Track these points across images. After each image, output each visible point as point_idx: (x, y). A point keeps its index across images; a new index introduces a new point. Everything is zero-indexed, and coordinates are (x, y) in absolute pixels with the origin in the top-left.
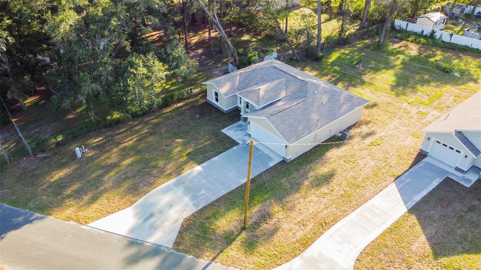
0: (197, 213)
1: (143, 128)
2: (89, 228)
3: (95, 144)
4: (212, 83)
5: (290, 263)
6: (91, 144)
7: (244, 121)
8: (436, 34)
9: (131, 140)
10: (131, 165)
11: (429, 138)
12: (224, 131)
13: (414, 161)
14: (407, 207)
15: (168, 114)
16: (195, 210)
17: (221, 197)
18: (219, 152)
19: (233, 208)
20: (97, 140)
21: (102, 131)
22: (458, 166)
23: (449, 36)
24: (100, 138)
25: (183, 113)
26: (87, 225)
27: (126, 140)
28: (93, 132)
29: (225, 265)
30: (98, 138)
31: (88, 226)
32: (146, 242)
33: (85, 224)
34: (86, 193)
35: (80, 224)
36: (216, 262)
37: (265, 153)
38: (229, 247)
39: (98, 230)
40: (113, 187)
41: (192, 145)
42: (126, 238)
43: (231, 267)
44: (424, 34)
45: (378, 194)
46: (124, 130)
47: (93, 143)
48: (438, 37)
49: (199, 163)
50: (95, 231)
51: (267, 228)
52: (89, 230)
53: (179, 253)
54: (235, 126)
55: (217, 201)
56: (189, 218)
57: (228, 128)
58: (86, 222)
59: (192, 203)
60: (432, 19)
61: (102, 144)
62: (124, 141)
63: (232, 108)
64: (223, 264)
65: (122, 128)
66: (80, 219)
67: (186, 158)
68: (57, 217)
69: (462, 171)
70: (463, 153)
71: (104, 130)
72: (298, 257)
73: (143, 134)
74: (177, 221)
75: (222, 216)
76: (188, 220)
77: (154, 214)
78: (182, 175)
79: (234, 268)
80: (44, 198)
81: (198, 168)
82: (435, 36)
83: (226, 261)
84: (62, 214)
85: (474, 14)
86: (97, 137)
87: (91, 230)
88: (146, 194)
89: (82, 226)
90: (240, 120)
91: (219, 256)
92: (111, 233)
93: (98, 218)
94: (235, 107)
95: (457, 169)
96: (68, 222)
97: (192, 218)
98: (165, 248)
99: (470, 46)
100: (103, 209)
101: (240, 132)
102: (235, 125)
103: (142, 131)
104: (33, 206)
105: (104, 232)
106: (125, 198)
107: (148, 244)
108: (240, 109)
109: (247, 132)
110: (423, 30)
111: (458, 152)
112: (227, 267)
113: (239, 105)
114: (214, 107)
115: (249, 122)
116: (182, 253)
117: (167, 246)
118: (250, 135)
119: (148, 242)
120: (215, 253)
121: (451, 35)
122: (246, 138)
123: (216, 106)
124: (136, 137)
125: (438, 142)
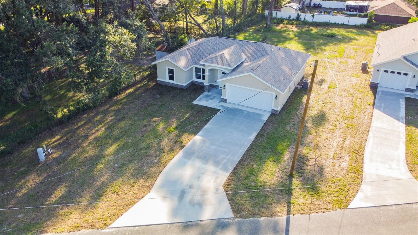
0: (232, 176)
1: (104, 117)
2: (113, 230)
3: (55, 144)
4: (167, 59)
5: (362, 192)
6: (50, 145)
7: (209, 91)
8: (301, 17)
9: (98, 130)
10: (117, 152)
11: (378, 70)
12: (195, 102)
13: (372, 92)
14: (402, 122)
15: (125, 100)
16: (227, 174)
17: (243, 156)
18: (207, 120)
19: (264, 162)
20: (54, 140)
21: (54, 130)
22: (407, 87)
23: (312, 17)
24: (58, 137)
25: (140, 96)
26: (109, 227)
27: (93, 131)
28: (43, 133)
29: (304, 214)
30: (54, 137)
31: (112, 228)
32: (200, 221)
33: (105, 226)
34: (78, 195)
35: (98, 229)
36: (294, 214)
37: (251, 111)
38: (292, 197)
39: (129, 228)
40: (112, 179)
41: (174, 120)
42: (172, 225)
43: (312, 214)
44: (292, 18)
45: (372, 119)
46: (81, 123)
47: (52, 144)
48: (302, 20)
49: (195, 133)
50: (126, 231)
51: (311, 169)
52: (115, 232)
53: (247, 219)
54: (203, 97)
55: (242, 160)
56: (228, 183)
57: (197, 99)
58: (105, 224)
59: (218, 168)
60: (293, 7)
61: (64, 142)
62: (91, 133)
63: (189, 83)
64: (302, 214)
65: (78, 122)
66: (94, 223)
67: (176, 132)
68: (59, 230)
69: (412, 91)
70: (411, 74)
71: (56, 128)
72: (362, 184)
73: (109, 122)
74: (217, 190)
75: (260, 171)
76: (228, 185)
77: (185, 191)
78: (184, 148)
79: (316, 214)
80: (19, 216)
81: (198, 138)
82: (301, 19)
83: (302, 209)
84: (63, 226)
85: (311, 6)
86: (52, 136)
87: (119, 231)
88: (159, 175)
89: (103, 231)
90: (204, 91)
91: (292, 208)
92: (148, 225)
93: (118, 216)
94: (191, 82)
95: (407, 90)
96: (79, 232)
97: (231, 183)
98: (227, 220)
99: (329, 22)
100: (116, 204)
101: (211, 100)
102: (201, 96)
103: (106, 120)
104: (10, 230)
105: (137, 227)
106: (136, 186)
107: (204, 222)
108: (196, 84)
109: (222, 97)
110: (290, 16)
111: (406, 74)
112: (308, 215)
113: (195, 79)
114: (169, 86)
115: (225, 86)
116: (251, 218)
117: (228, 218)
118: (225, 101)
119: (202, 221)
120: (284, 207)
121: (313, 16)
122: (222, 104)
123: (171, 85)
124: (102, 127)
125: (386, 71)
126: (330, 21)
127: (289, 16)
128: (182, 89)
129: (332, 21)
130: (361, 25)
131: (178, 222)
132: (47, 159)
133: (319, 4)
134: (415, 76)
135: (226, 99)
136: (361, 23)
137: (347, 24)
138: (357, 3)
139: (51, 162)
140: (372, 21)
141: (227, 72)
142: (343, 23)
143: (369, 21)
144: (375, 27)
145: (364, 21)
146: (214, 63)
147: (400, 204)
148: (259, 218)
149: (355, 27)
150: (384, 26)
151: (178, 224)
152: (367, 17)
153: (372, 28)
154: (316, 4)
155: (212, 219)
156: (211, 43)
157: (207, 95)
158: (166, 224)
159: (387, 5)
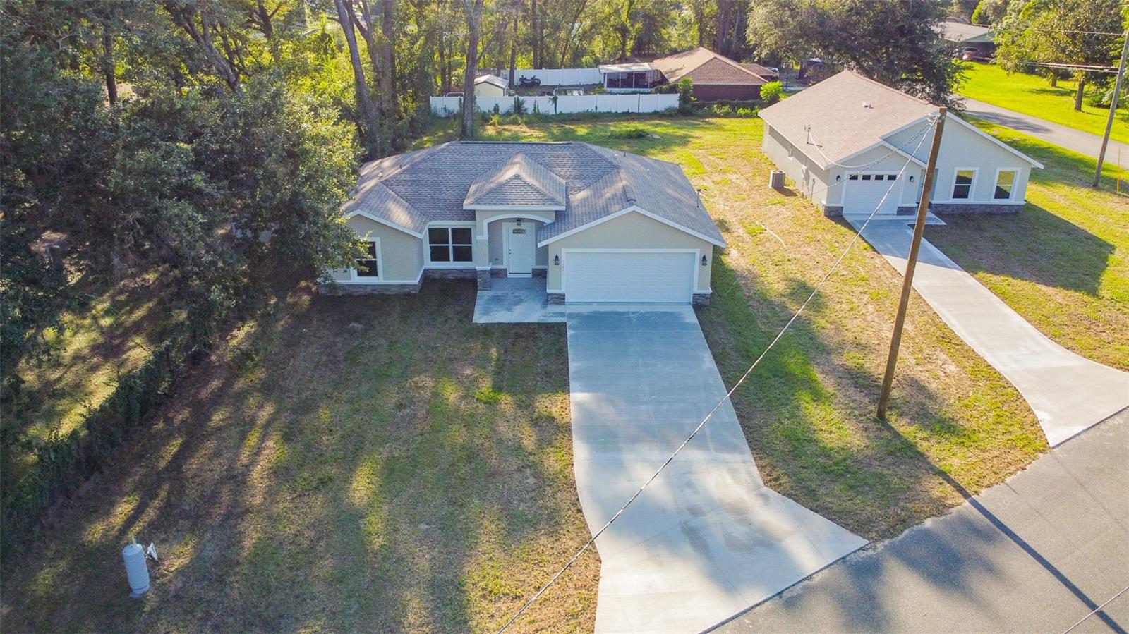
0: (761, 458)
1: (236, 414)
4: (358, 212)
5: (1038, 409)
7: (491, 288)
8: (525, 106)
11: (838, 177)
12: (478, 319)
14: (957, 269)
16: (748, 457)
17: (737, 408)
22: (901, 205)
23: (551, 102)
24: (123, 509)
25: (299, 337)
29: (992, 484)
32: (806, 579)
36: (976, 492)
37: (643, 311)
38: (932, 460)
41: (469, 372)
43: (1008, 480)
44: (502, 110)
45: (900, 274)
46: (173, 449)
48: (530, 111)
49: (564, 388)
53: (902, 536)
54: (489, 303)
55: (742, 417)
56: (769, 475)
57: (476, 312)
59: (713, 451)
60: (496, 84)
61: (166, 514)
64: (989, 486)
67: (507, 398)
69: (910, 211)
70: (902, 176)
72: (1023, 395)
74: (764, 497)
75: (808, 430)
76: (776, 480)
78: (573, 428)
79: (1013, 476)
81: (580, 398)
82: (526, 109)
83: (980, 477)
88: (580, 511)
90: (478, 290)
91: (958, 481)
94: (423, 274)
95: (901, 211)
97: (775, 473)
98: (862, 554)
99: (594, 110)
101: (518, 307)
102: (480, 302)
107: (817, 578)
108: (437, 276)
109: (549, 291)
110: (497, 105)
111: (892, 178)
112: (1002, 484)
113: (430, 264)
114: (360, 296)
115: (557, 257)
116: (906, 532)
117: (860, 549)
118: (560, 299)
119: (810, 577)
120: (941, 484)
121: (555, 100)
122: (552, 309)
123: (369, 290)
124: (263, 439)
125: (854, 178)
126: (596, 108)
127: (494, 105)
128: (408, 295)
129: (602, 109)
130: (667, 110)
131: (758, 602)
132: (158, 581)
133: (533, 78)
134: (912, 177)
135: (561, 295)
136: (667, 106)
137: (636, 111)
138: (626, 67)
139: (180, 585)
140: (690, 100)
141: (547, 221)
142: (626, 110)
143: (684, 100)
144: (700, 112)
145: (672, 101)
146: (504, 201)
147: (1123, 410)
148: (920, 526)
149: (657, 115)
150: (718, 108)
151: (764, 607)
152: (676, 93)
153: (694, 115)
154: (525, 79)
155: (827, 564)
156: (443, 160)
157: (493, 297)
158: (733, 618)
159: (705, 64)
